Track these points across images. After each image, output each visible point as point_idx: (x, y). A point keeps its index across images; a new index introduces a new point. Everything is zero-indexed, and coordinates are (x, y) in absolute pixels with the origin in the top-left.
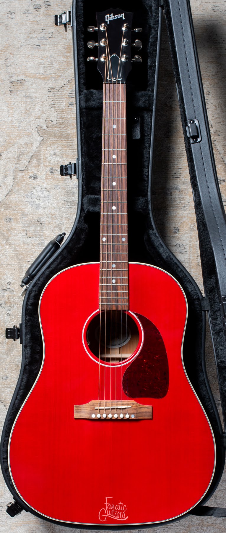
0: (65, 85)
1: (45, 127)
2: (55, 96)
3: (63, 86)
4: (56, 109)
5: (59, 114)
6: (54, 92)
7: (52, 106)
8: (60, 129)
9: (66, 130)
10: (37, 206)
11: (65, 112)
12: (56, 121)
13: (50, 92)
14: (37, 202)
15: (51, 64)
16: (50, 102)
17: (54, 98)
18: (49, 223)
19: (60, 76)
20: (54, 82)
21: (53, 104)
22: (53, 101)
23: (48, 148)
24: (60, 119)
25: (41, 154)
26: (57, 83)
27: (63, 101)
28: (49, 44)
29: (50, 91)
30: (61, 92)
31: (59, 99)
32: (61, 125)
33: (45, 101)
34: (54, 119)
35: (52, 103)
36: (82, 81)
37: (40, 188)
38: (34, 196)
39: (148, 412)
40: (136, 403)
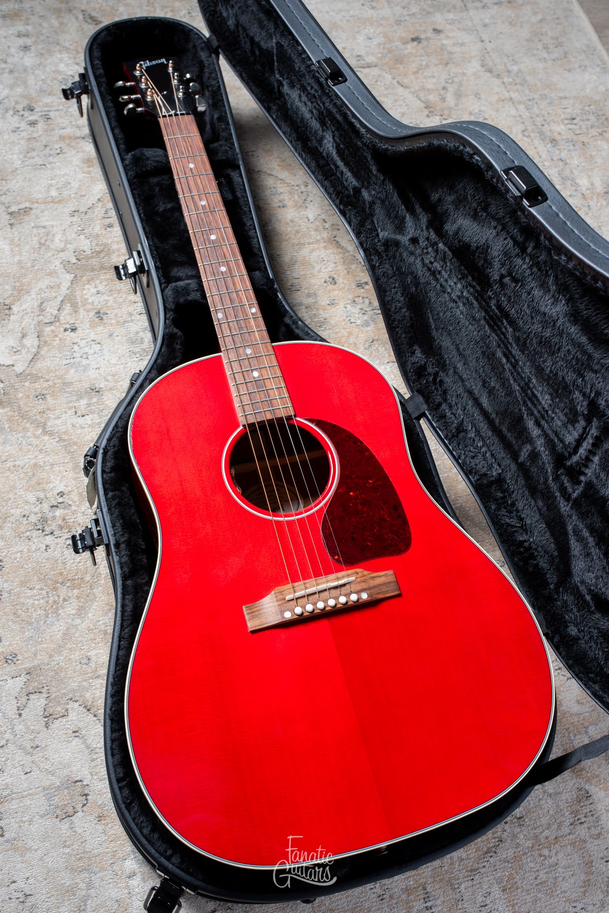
0: (93, 204)
1: (75, 261)
2: (82, 220)
3: (91, 206)
4: (87, 235)
5: (93, 241)
6: (78, 215)
7: (81, 233)
10: (86, 368)
12: (91, 250)
14: (85, 362)
15: (66, 184)
16: (76, 228)
17: (81, 223)
18: (111, 389)
20: (77, 203)
21: (81, 230)
22: (81, 227)
23: (87, 287)
24: (96, 247)
25: (76, 296)
26: (82, 204)
27: (96, 224)
28: (58, 161)
29: (73, 215)
30: (90, 214)
31: (90, 223)
33: (69, 228)
34: (87, 248)
37: (84, 342)
38: (75, 355)
39: (389, 583)
40: (362, 570)
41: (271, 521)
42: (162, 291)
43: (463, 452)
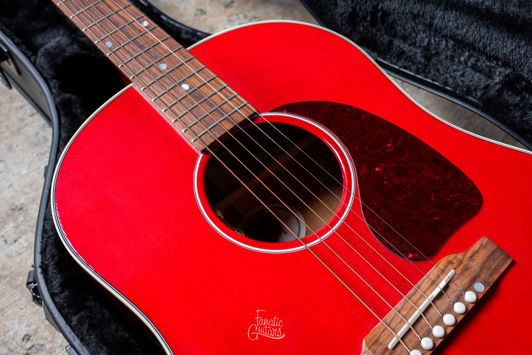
39: (493, 253)
40: (453, 255)
41: (306, 250)
42: (34, 64)
43: (448, 76)
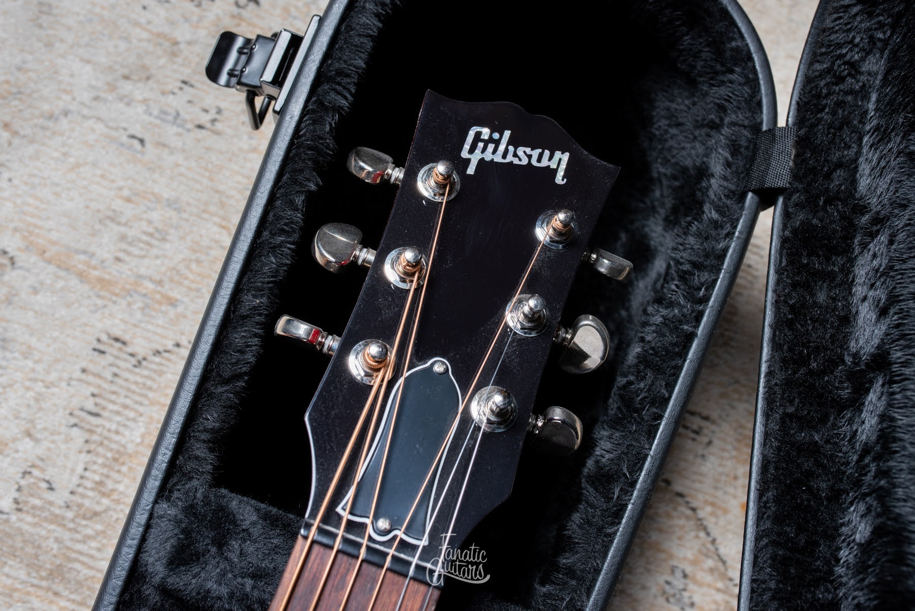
0: (178, 345)
2: (116, 380)
3: (170, 347)
4: (95, 437)
5: (95, 467)
6: (117, 357)
7: (82, 420)
8: (72, 539)
9: (93, 552)
11: (124, 469)
12: (72, 493)
13: (103, 352)
15: (157, 235)
16: (82, 396)
17: (106, 386)
19: (173, 303)
20: (139, 315)
21: (91, 413)
22: (98, 400)
24: (91, 494)
26: (150, 327)
27: (141, 415)
28: (184, 151)
29: (102, 347)
30: (146, 373)
31: (128, 402)
32: (84, 522)
33: (64, 384)
34: (65, 480)
35: (90, 405)
36: (211, 419)
